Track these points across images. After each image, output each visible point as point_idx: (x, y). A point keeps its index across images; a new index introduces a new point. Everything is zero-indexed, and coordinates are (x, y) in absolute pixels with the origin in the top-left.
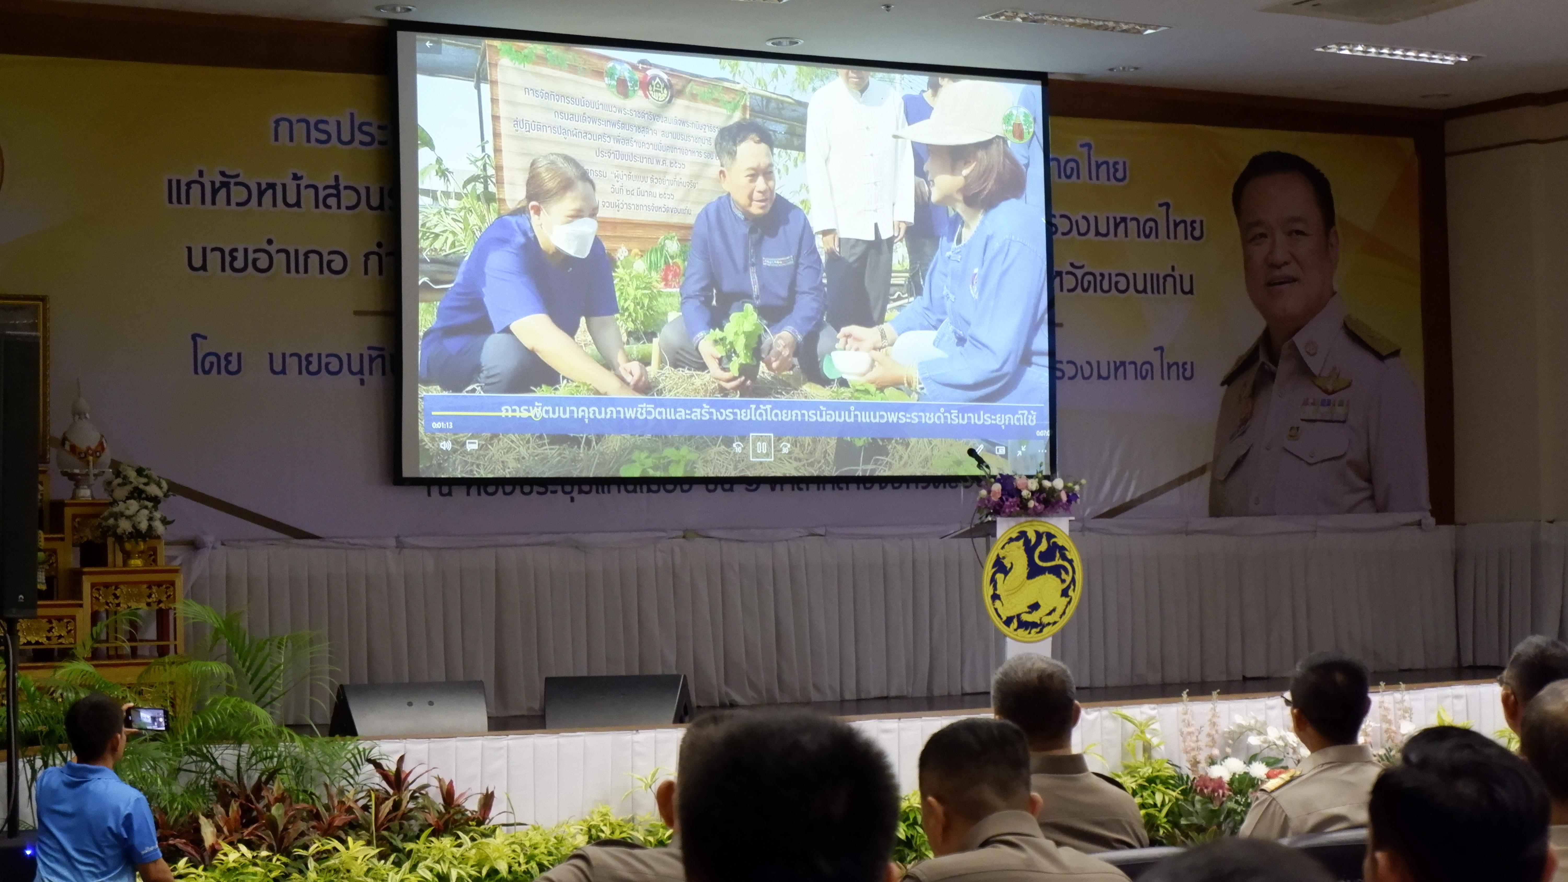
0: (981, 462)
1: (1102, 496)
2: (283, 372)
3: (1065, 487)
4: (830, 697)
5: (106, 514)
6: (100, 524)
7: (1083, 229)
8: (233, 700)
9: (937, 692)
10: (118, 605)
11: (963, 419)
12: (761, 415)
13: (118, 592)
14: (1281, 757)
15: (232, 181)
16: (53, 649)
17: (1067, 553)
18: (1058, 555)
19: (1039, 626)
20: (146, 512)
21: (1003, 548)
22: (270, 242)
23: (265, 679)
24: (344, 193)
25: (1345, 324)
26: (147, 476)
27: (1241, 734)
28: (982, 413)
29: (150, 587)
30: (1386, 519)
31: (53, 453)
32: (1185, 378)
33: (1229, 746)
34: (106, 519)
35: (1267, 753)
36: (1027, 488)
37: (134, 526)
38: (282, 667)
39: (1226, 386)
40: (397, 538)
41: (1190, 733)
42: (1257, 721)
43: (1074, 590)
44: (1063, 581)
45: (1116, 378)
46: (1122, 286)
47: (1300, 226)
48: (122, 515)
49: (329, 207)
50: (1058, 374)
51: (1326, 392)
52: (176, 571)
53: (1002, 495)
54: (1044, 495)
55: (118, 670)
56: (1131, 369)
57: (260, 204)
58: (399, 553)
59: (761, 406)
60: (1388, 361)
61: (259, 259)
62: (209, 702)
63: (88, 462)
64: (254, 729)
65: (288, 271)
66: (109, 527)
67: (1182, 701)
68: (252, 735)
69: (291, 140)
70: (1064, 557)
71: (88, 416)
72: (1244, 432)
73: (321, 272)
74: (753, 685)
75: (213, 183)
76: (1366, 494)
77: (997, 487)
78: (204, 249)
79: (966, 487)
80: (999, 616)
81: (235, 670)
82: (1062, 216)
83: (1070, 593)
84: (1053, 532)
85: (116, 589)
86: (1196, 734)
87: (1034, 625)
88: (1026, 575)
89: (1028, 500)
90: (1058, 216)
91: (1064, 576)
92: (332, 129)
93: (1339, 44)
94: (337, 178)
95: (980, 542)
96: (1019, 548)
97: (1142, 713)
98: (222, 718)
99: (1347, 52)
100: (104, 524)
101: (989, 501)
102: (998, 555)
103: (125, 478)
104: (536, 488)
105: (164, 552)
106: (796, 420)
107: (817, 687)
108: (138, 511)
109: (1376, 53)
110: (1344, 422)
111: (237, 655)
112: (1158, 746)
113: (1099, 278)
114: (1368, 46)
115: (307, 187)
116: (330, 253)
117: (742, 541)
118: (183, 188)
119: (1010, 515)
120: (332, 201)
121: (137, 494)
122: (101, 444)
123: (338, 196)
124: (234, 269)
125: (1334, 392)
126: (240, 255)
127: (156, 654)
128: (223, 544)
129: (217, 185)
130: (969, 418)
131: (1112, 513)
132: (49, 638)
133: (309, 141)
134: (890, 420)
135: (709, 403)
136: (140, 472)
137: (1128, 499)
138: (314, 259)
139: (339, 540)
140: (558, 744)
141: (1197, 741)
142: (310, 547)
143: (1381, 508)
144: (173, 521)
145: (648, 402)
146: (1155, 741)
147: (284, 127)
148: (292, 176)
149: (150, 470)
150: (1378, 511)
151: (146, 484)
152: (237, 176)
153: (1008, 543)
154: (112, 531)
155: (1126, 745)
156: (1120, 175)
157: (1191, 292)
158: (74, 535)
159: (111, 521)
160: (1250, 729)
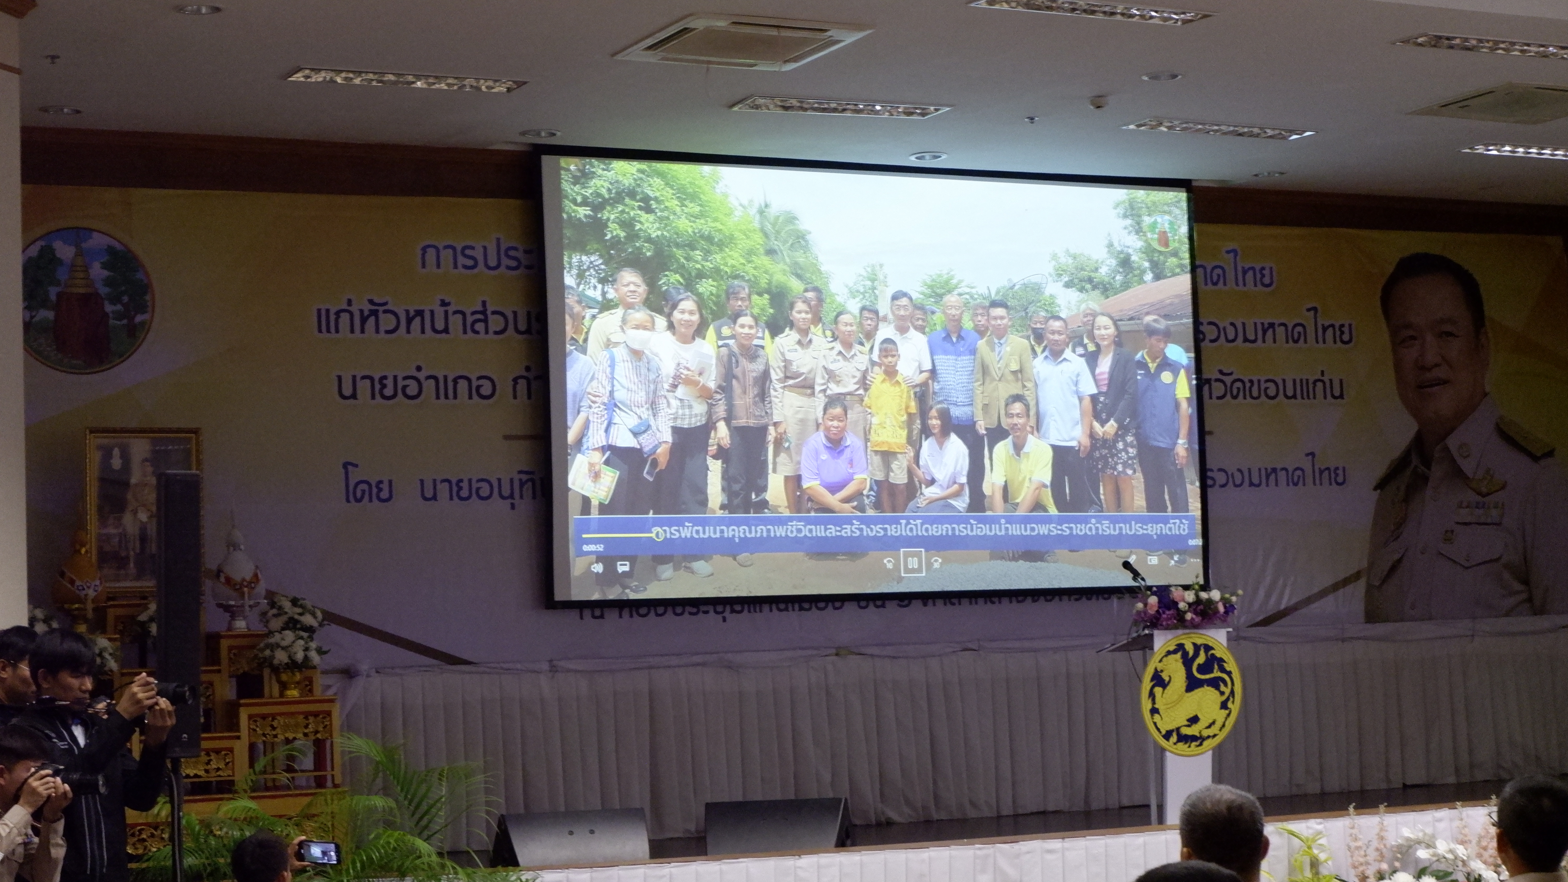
0: (1136, 574)
1: (1256, 605)
2: (434, 498)
3: (1222, 599)
4: (987, 813)
5: (262, 645)
6: (256, 656)
7: (1231, 336)
8: (396, 834)
9: (1095, 805)
10: (275, 736)
11: (1115, 530)
12: (911, 530)
13: (275, 723)
14: (1450, 870)
15: (381, 309)
16: (211, 782)
17: (1225, 664)
18: (1216, 667)
19: (1199, 739)
20: (301, 642)
21: (1160, 661)
22: (419, 369)
23: (426, 813)
24: (492, 318)
25: (1497, 424)
26: (301, 606)
27: (1410, 847)
28: (1133, 523)
29: (306, 718)
30: (1543, 622)
31: (208, 585)
32: (1338, 484)
33: (1397, 859)
34: (262, 650)
35: (1435, 867)
36: (1184, 600)
37: (290, 657)
38: (443, 800)
39: (1379, 491)
40: (551, 661)
41: (1358, 848)
42: (1425, 834)
43: (1233, 702)
44: (1222, 693)
45: (1267, 485)
46: (1272, 392)
47: (1448, 328)
48: (278, 646)
49: (477, 333)
50: (1210, 482)
51: (1479, 494)
52: (331, 701)
53: (1159, 607)
54: (1201, 607)
55: (276, 801)
56: (1282, 475)
57: (408, 331)
58: (553, 677)
59: (911, 521)
60: (1543, 462)
61: (408, 386)
62: (372, 836)
63: (243, 594)
64: (418, 862)
65: (438, 398)
66: (265, 658)
67: (1349, 815)
68: (416, 868)
69: (438, 266)
70: (1222, 670)
71: (242, 547)
72: (1398, 537)
73: (470, 397)
74: (908, 802)
75: (362, 311)
76: (1524, 596)
77: (1153, 600)
78: (354, 377)
79: (1119, 598)
80: (1158, 729)
81: (397, 801)
82: (1210, 323)
83: (1230, 705)
84: (1210, 644)
85: (273, 720)
86: (1364, 848)
87: (1193, 738)
88: (1184, 688)
89: (1185, 612)
90: (1205, 323)
91: (1223, 688)
92: (478, 254)
93: (1487, 145)
94: (484, 303)
95: (1137, 654)
96: (1176, 661)
97: (1308, 828)
98: (386, 852)
99: (1495, 153)
100: (261, 655)
101: (1145, 612)
102: (1156, 669)
103: (280, 608)
104: (688, 609)
105: (320, 681)
106: (947, 534)
107: (973, 804)
108: (294, 642)
109: (1524, 153)
110: (1498, 524)
111: (399, 788)
112: (1326, 861)
113: (1248, 385)
114: (1517, 146)
115: (455, 312)
116: (479, 378)
117: (894, 657)
118: (332, 318)
119: (1168, 628)
120: (480, 326)
121: (292, 624)
122: (256, 575)
123: (485, 321)
124: (384, 397)
125: (1488, 494)
126: (389, 382)
127: (314, 784)
128: (377, 672)
129: (366, 313)
130: (1121, 529)
131: (1267, 622)
132: (207, 771)
133: (456, 267)
134: (1041, 533)
135: (858, 518)
136: (295, 602)
137: (1283, 607)
138: (463, 385)
139: (492, 665)
140: (721, 871)
141: (1366, 856)
142: (464, 672)
143: (1539, 611)
144: (329, 651)
145: (799, 519)
146: (1322, 856)
147: (431, 254)
148: (439, 303)
149: (304, 599)
150: (1536, 614)
151: (301, 614)
152: (385, 304)
153: (1166, 656)
154: (268, 662)
155: (1293, 860)
156: (1267, 280)
157: (1341, 396)
158: (230, 666)
159: (268, 652)
160: (1419, 842)
